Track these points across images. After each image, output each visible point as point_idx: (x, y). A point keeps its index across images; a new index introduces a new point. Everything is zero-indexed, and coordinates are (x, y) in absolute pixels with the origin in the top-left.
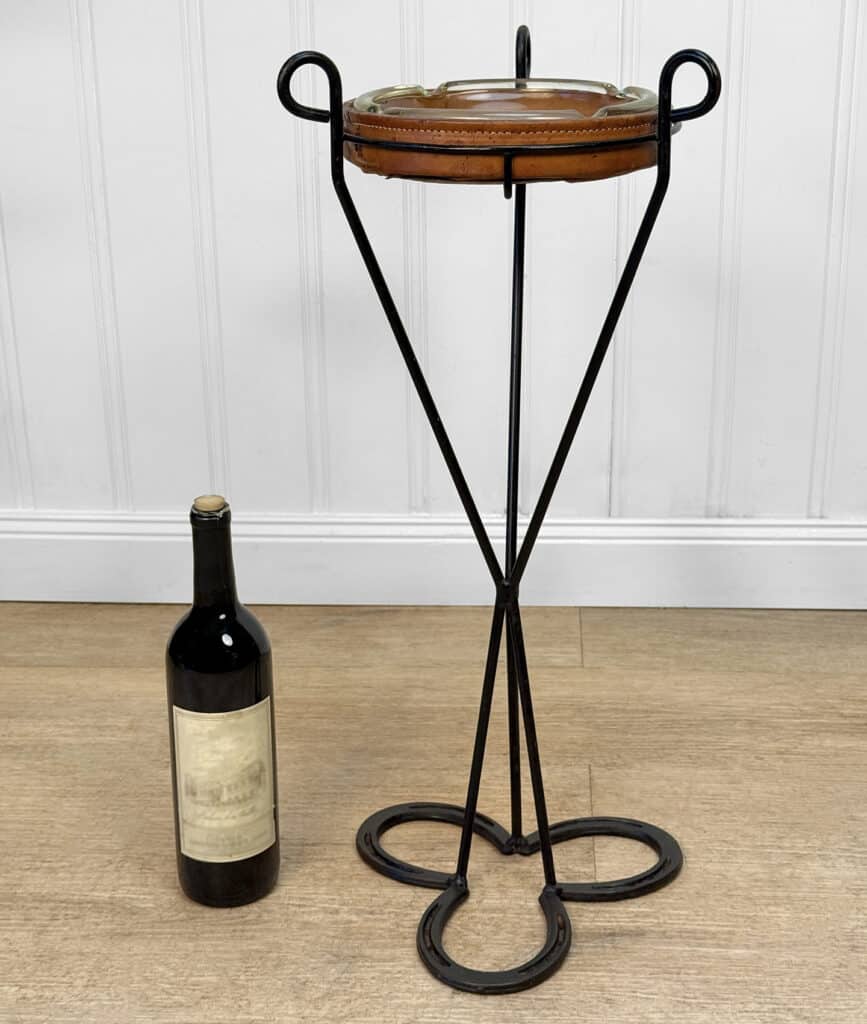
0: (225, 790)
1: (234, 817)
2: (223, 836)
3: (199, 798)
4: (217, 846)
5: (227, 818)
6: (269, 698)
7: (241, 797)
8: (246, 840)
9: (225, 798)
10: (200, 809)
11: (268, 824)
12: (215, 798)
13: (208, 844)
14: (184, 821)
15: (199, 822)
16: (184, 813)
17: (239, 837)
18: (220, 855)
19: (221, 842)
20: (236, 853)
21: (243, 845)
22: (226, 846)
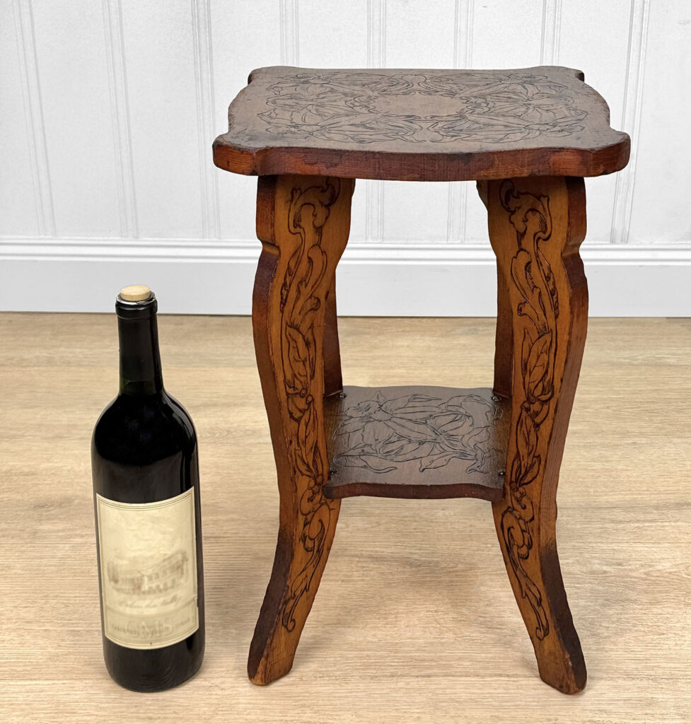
0: (146, 579)
1: (155, 606)
2: (143, 623)
4: (138, 633)
5: (148, 606)
6: (193, 488)
7: (162, 587)
8: (167, 628)
9: (145, 587)
11: (192, 612)
12: (136, 586)
13: (128, 631)
17: (160, 625)
18: (141, 642)
19: (141, 631)
20: (156, 641)
21: (164, 633)
22: (148, 634)
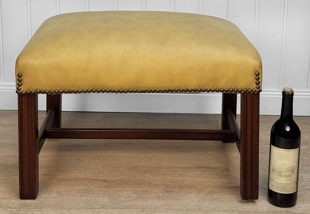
0: (283, 172)
1: (285, 181)
2: (281, 185)
3: (275, 173)
4: (279, 188)
5: (283, 180)
6: (298, 148)
7: (287, 175)
8: (287, 188)
9: (283, 174)
10: (275, 176)
11: (294, 185)
12: (280, 173)
13: (276, 187)
14: (271, 179)
15: (275, 180)
16: (271, 177)
17: (285, 187)
18: (279, 191)
19: (280, 187)
20: (284, 191)
21: (286, 190)
22: (282, 188)
